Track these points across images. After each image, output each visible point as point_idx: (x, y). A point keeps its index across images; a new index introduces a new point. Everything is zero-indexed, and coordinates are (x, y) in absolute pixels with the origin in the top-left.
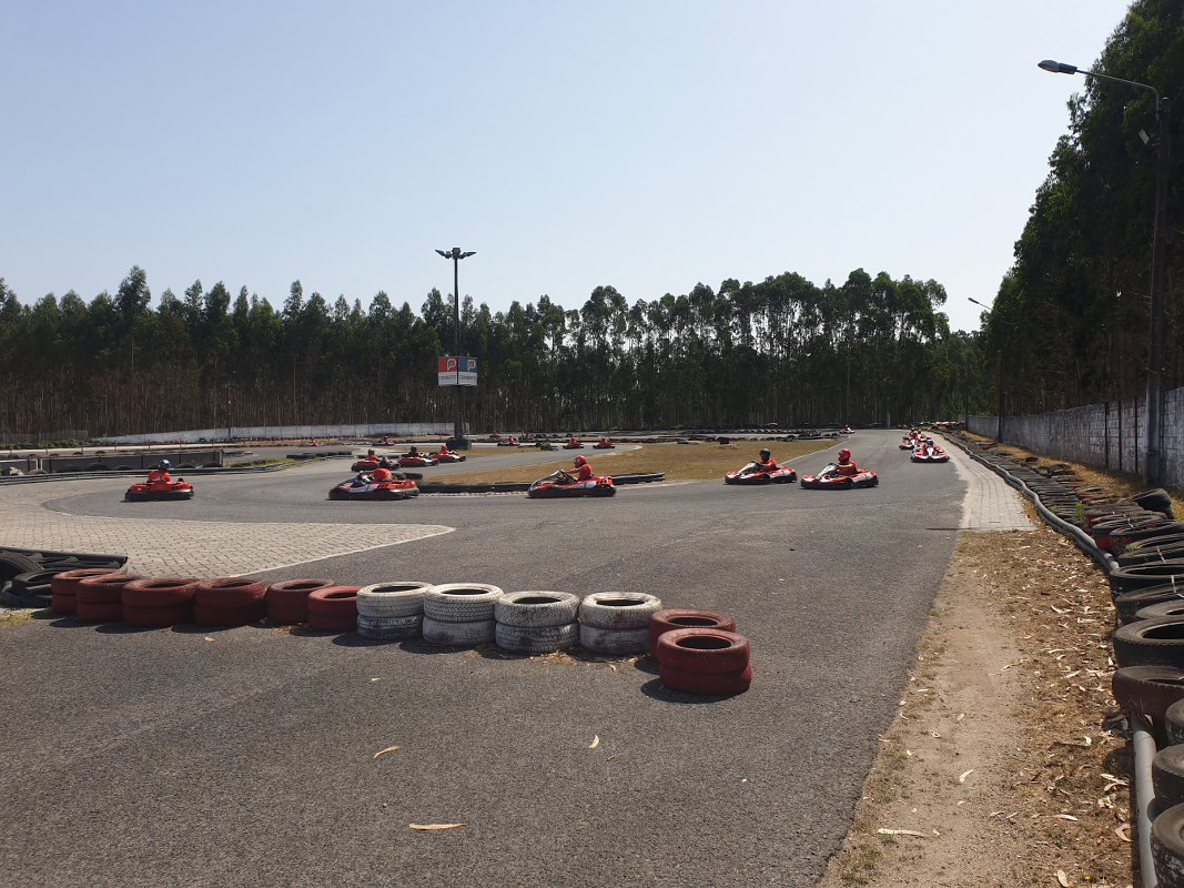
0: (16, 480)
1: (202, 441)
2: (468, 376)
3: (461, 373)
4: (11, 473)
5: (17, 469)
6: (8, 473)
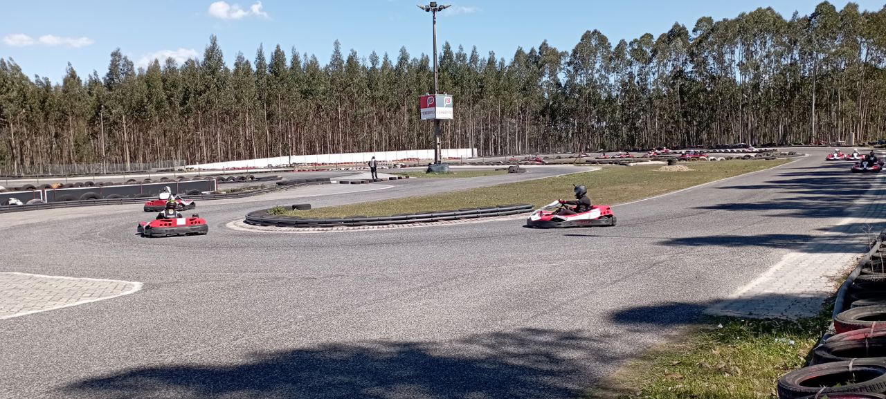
0: (15, 208)
1: (270, 166)
2: (444, 110)
3: (438, 109)
4: (10, 203)
5: (17, 199)
6: (7, 203)
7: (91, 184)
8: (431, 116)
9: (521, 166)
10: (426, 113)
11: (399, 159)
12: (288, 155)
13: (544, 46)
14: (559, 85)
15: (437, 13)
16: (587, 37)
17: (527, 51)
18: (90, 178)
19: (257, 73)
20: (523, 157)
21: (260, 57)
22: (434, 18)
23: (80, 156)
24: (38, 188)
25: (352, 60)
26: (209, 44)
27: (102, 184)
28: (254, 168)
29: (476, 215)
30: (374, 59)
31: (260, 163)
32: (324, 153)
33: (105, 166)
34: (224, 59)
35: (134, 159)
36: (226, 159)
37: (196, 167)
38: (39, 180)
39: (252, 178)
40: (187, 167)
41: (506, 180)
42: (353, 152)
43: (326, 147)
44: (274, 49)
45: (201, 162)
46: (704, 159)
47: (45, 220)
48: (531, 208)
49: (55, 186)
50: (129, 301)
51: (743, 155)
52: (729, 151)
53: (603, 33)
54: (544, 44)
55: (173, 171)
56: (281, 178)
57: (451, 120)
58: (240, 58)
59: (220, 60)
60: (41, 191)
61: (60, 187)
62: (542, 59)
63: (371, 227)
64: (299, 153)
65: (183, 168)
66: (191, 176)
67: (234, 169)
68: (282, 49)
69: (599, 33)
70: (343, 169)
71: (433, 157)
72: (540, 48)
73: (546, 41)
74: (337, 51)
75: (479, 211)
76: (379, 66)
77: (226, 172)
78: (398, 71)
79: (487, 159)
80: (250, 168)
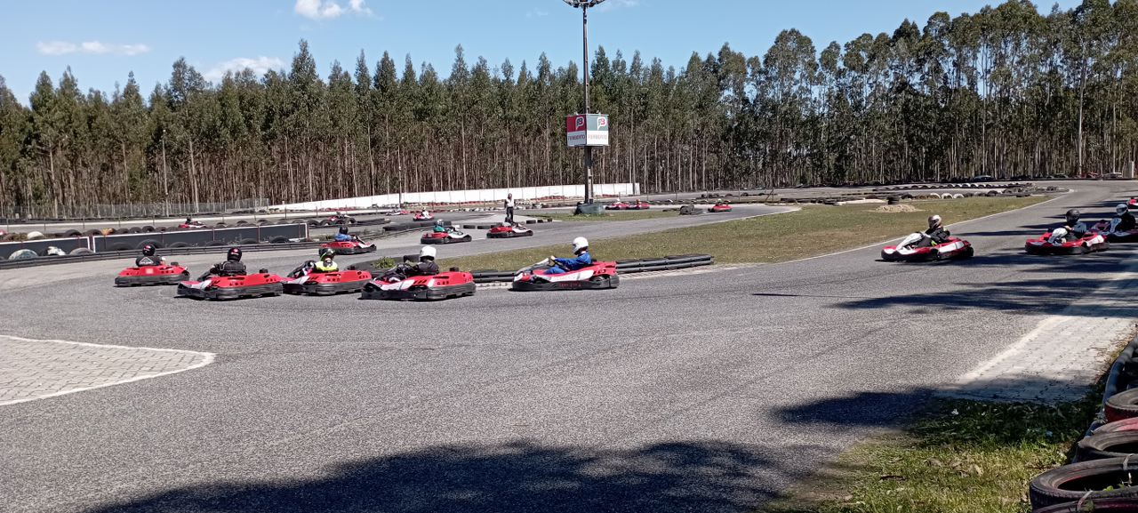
0: (56, 260)
1: (375, 206)
2: (597, 135)
3: (589, 132)
4: (50, 252)
5: (59, 248)
6: (46, 253)
7: (151, 229)
8: (579, 142)
9: (696, 206)
10: (574, 138)
11: (539, 196)
12: (398, 192)
13: (725, 52)
14: (746, 101)
15: (588, 10)
16: (783, 38)
17: (704, 58)
18: (149, 222)
19: (358, 88)
20: (700, 194)
21: (362, 67)
22: (585, 16)
23: (134, 195)
24: (84, 234)
25: (480, 72)
26: (299, 51)
27: (164, 230)
28: (355, 209)
29: (638, 269)
30: (508, 69)
31: (363, 203)
32: (444, 190)
33: (168, 206)
34: (318, 71)
35: (203, 199)
36: (319, 197)
37: (282, 207)
38: (86, 224)
39: (353, 221)
40: (271, 207)
41: (677, 224)
42: (481, 188)
43: (445, 182)
44: (380, 57)
45: (288, 202)
46: (935, 197)
47: (93, 274)
48: (709, 259)
49: (105, 232)
50: (198, 377)
51: (987, 191)
52: (969, 185)
53: (804, 33)
54: (725, 48)
55: (252, 212)
56: (389, 222)
57: (606, 147)
58: (336, 69)
59: (312, 71)
60: (88, 238)
61: (111, 233)
62: (722, 68)
63: (504, 284)
64: (411, 190)
65: (265, 208)
66: (275, 219)
67: (330, 210)
68: (391, 57)
69: (798, 33)
70: (467, 210)
71: (583, 195)
72: (720, 54)
73: (727, 44)
74: (460, 59)
75: (642, 263)
76: (515, 77)
77: (319, 214)
78: (539, 84)
79: (652, 197)
80: (350, 209)
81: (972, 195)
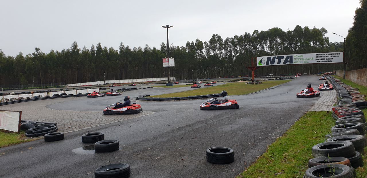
1: (97, 85)
3: (170, 63)
8: (167, 66)
10: (165, 64)
12: (104, 80)
13: (197, 40)
16: (214, 36)
22: (168, 30)
28: (91, 85)
64: (108, 80)
69: (218, 35)
81: (270, 80)
